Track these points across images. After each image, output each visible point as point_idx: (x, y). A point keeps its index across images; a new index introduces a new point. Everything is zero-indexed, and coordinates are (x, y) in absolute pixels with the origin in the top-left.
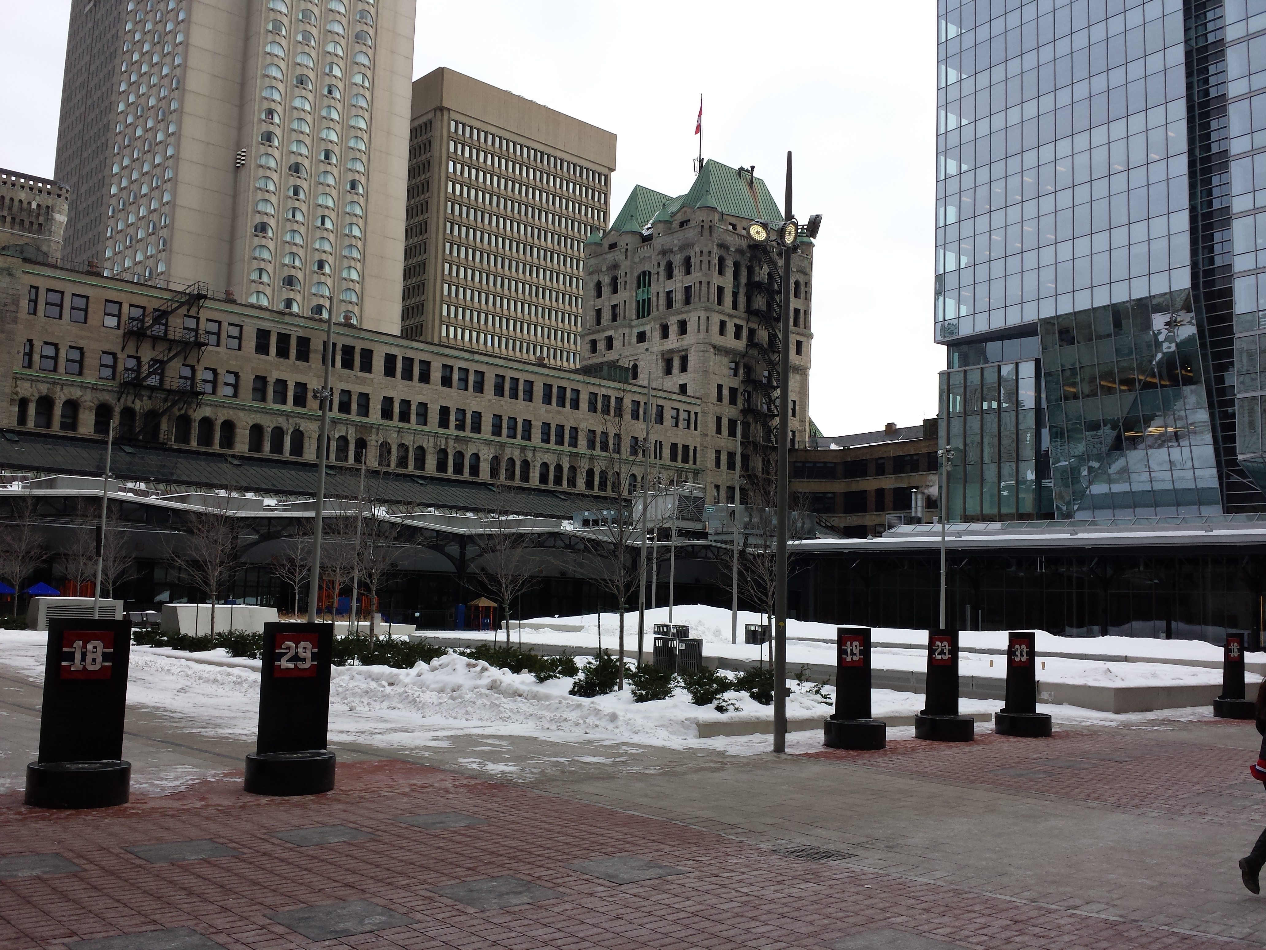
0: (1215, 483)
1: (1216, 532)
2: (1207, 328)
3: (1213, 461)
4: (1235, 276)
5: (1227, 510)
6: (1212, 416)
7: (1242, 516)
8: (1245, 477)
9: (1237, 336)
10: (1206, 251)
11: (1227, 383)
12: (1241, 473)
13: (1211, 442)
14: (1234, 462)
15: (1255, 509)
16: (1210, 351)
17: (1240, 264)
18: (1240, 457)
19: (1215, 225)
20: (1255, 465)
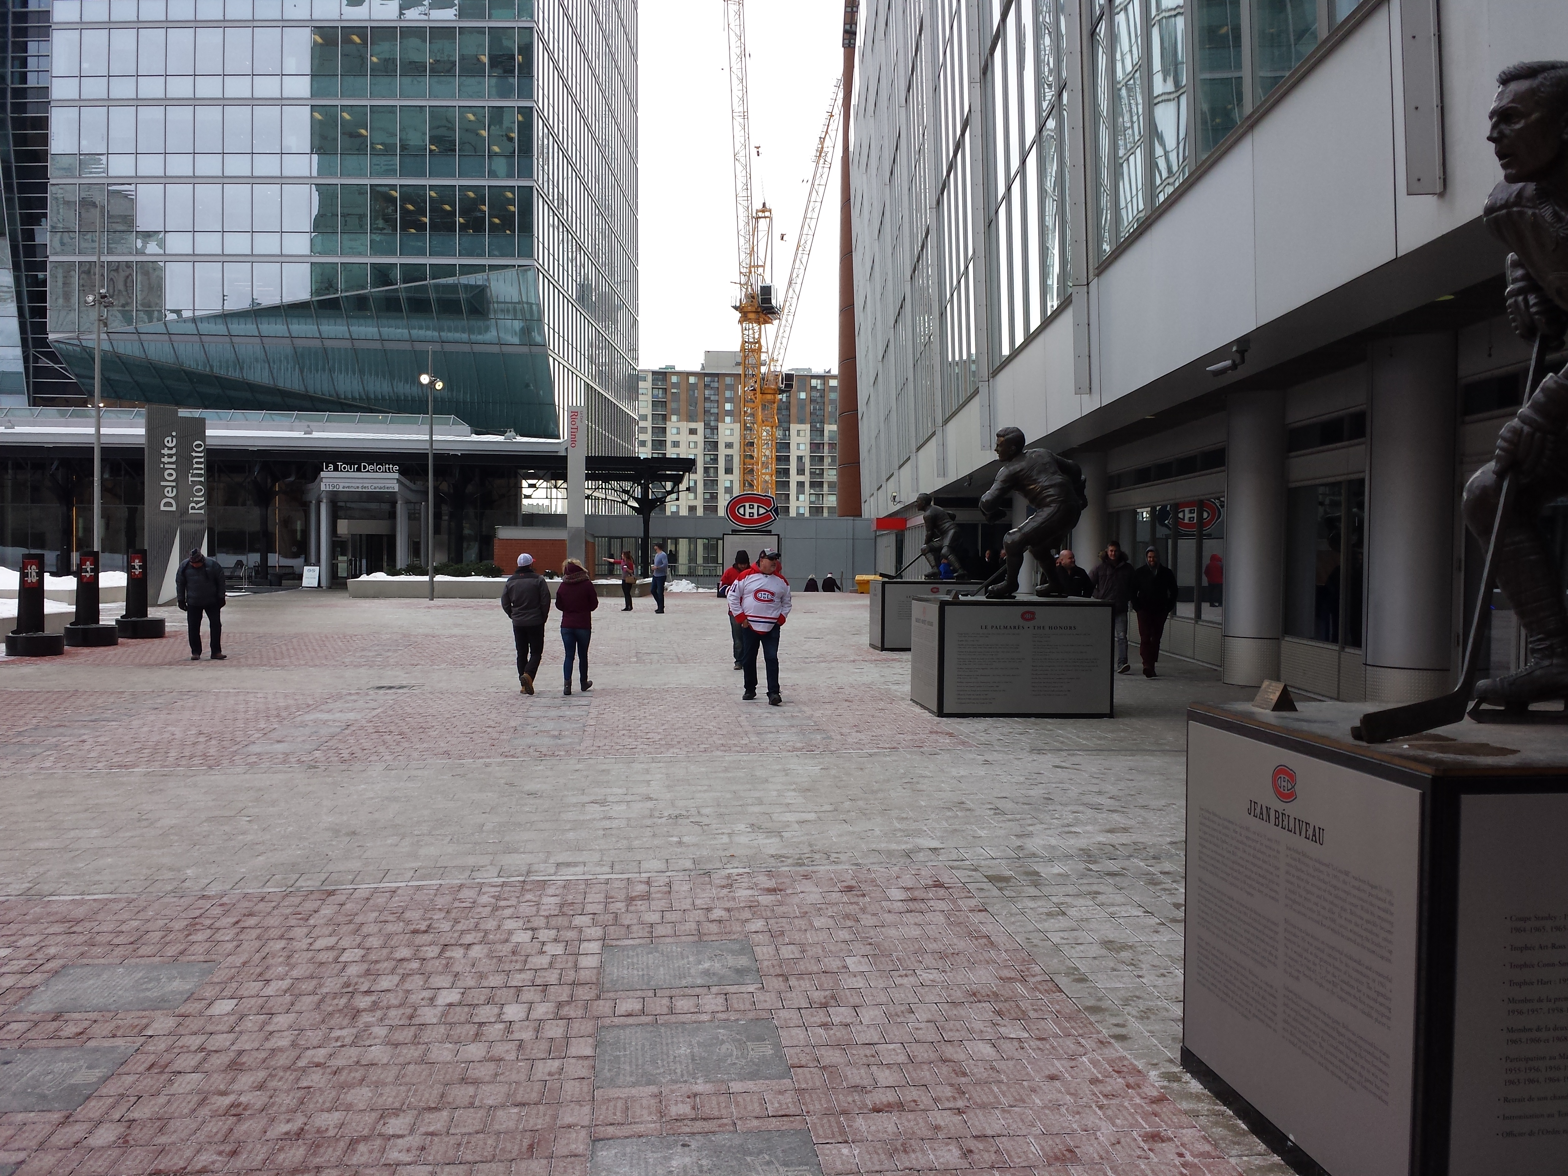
0: (19, 367)
1: (18, 430)
2: (14, 164)
3: (17, 338)
4: (52, 104)
5: (34, 402)
6: (17, 280)
7: (52, 410)
8: (58, 362)
9: (52, 181)
10: (17, 63)
11: (38, 240)
12: (52, 356)
13: (16, 314)
14: (44, 343)
15: (67, 403)
16: (17, 195)
17: (60, 90)
18: (51, 337)
19: (30, 32)
20: (70, 348)
